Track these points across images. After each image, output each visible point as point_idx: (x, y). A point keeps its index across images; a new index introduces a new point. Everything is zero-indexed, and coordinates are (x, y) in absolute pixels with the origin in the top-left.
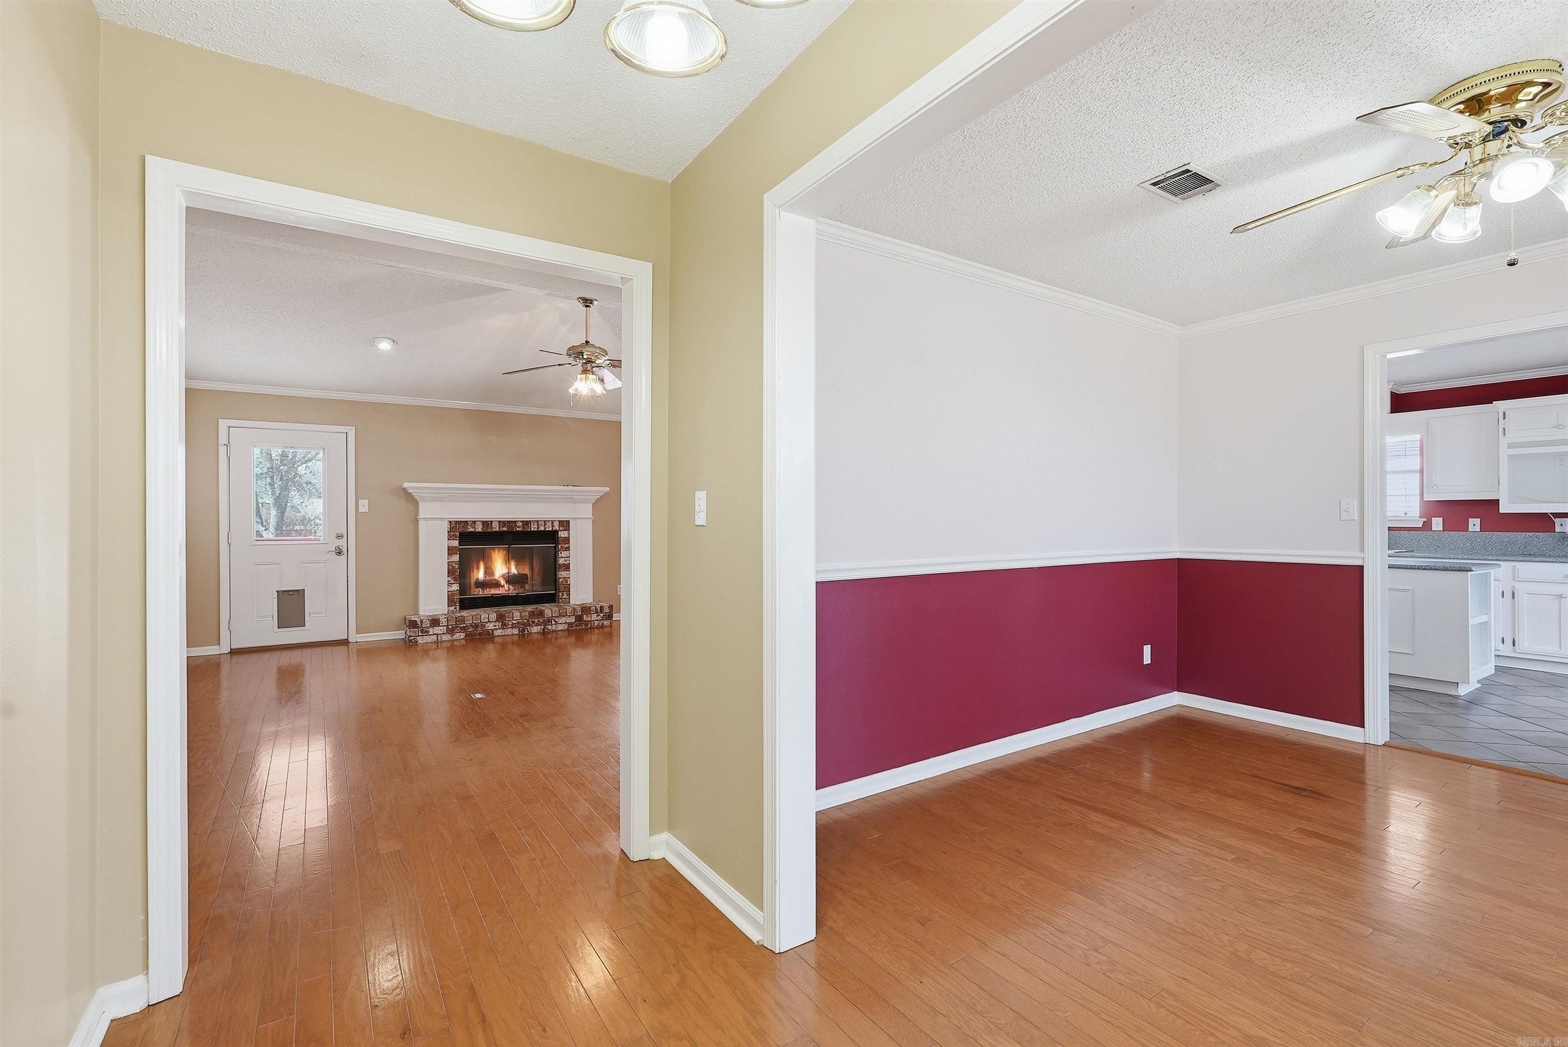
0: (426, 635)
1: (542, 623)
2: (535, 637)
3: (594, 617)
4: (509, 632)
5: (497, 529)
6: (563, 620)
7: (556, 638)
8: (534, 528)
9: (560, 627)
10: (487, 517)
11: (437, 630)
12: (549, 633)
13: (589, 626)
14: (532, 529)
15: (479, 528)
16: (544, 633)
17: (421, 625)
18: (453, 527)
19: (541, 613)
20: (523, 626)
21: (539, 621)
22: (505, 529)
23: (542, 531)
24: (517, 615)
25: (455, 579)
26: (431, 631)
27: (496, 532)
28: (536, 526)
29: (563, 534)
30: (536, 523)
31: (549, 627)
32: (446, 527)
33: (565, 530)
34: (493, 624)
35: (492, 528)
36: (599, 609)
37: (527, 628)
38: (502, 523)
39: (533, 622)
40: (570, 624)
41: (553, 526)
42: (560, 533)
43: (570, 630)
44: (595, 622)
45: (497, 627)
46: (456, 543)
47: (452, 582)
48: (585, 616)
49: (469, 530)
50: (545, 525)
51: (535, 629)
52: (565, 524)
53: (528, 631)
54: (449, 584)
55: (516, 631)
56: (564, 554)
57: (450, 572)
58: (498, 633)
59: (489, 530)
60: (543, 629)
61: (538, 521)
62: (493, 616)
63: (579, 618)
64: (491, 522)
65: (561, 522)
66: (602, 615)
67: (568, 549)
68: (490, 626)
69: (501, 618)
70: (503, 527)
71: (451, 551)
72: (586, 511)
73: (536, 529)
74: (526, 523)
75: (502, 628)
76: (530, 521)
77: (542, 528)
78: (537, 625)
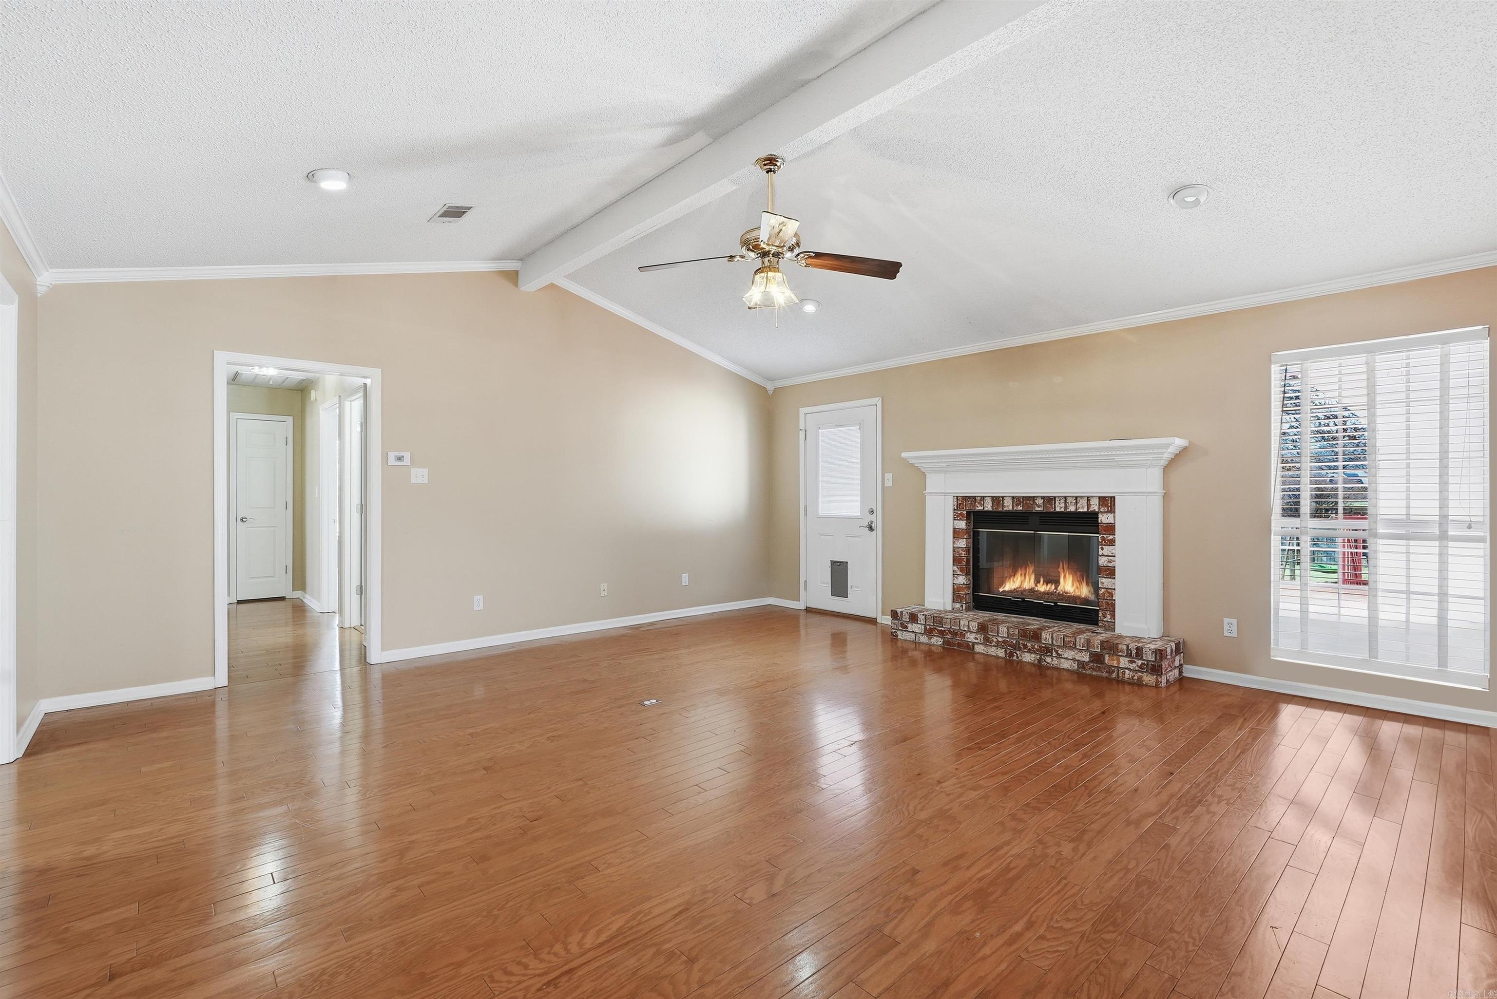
0: (905, 631)
1: (1037, 650)
2: (1028, 669)
3: (1124, 662)
4: (992, 651)
5: (1011, 508)
6: (1069, 654)
7: (1059, 680)
8: (1059, 507)
9: (1065, 665)
10: (997, 491)
11: (917, 628)
12: (1048, 668)
13: (1114, 675)
14: (1058, 509)
15: (988, 507)
16: (1039, 666)
17: (902, 619)
18: (960, 504)
19: (1036, 636)
20: (1012, 647)
21: (1033, 647)
22: (1020, 508)
23: (1071, 513)
24: (1003, 630)
25: (961, 570)
26: (911, 627)
27: (1008, 513)
28: (1063, 505)
29: (1104, 519)
30: (1063, 501)
31: (1049, 660)
32: (950, 504)
33: (1108, 512)
34: (974, 635)
35: (1003, 506)
36: (1134, 652)
37: (1016, 653)
38: (1015, 499)
39: (1025, 646)
40: (1082, 664)
41: (1089, 505)
42: (1100, 516)
43: (1080, 675)
44: (1127, 672)
45: (979, 641)
46: (962, 524)
47: (959, 573)
48: (1107, 657)
49: (977, 508)
50: (1076, 503)
51: (1028, 657)
52: (1108, 503)
53: (1018, 658)
54: (955, 575)
55: (1001, 653)
56: (1107, 550)
57: (956, 561)
58: (979, 648)
59: (1000, 509)
60: (1040, 661)
61: (1065, 497)
62: (974, 626)
63: (1097, 658)
64: (1003, 497)
65: (1103, 500)
66: (1140, 662)
67: (1112, 543)
68: (971, 638)
69: (983, 628)
70: (1017, 505)
71: (957, 534)
72: (1153, 480)
73: (1063, 510)
74: (1049, 500)
75: (986, 645)
76: (1055, 497)
77: (1072, 509)
78: (1029, 651)
